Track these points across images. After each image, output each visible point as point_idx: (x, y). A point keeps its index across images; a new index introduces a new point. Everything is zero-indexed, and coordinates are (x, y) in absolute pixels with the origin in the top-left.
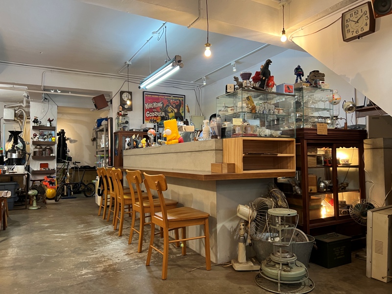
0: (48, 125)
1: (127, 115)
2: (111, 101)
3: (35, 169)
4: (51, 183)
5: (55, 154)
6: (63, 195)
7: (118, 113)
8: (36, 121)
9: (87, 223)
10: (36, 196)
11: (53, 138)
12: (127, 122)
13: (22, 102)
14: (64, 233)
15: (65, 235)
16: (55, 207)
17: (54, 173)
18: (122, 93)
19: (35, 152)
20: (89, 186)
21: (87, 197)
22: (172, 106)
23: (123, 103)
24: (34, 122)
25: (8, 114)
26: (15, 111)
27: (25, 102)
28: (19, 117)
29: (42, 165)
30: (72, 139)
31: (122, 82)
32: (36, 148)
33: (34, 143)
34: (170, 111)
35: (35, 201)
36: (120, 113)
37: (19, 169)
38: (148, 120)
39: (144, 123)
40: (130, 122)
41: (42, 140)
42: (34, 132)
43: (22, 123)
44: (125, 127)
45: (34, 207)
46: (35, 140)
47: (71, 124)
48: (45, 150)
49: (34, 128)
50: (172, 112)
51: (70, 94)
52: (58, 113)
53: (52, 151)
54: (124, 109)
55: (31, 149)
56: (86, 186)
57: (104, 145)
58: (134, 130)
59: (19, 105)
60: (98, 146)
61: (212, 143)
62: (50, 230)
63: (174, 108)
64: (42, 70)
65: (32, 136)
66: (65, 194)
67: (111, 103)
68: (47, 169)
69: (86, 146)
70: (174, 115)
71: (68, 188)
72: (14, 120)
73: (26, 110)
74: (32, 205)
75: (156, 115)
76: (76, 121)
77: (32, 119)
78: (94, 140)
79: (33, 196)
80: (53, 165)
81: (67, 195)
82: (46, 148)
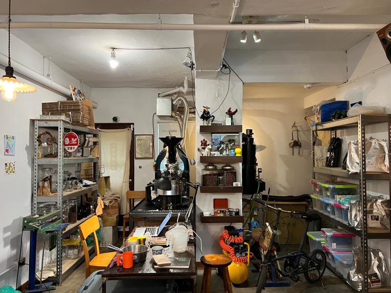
0: (228, 122)
13: (182, 85)
19: (204, 177)
25: (163, 107)
26: (172, 101)
27: (186, 85)
28: (178, 110)
32: (206, 169)
33: (203, 159)
41: (217, 154)
42: (202, 138)
43: (182, 120)
46: (205, 153)
48: (221, 172)
49: (203, 129)
55: (198, 171)
59: (177, 90)
65: (198, 145)
72: (172, 116)
73: (189, 98)
77: (199, 111)
80: (236, 203)
82: (223, 169)
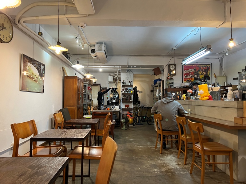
0: (129, 85)
1: (173, 78)
2: (163, 70)
3: (123, 108)
4: (131, 115)
5: (132, 100)
6: (136, 122)
7: (167, 77)
8: (123, 83)
9: (152, 141)
10: (125, 122)
11: (131, 92)
12: (172, 83)
13: (117, 72)
14: (141, 146)
15: (142, 147)
16: (133, 129)
17: (131, 110)
18: (169, 65)
19: (123, 99)
20: (150, 118)
21: (149, 124)
22: (202, 71)
23: (170, 71)
24: (122, 83)
25: (110, 79)
26: (114, 77)
27: (118, 73)
28: (115, 80)
29: (126, 106)
30: (140, 91)
31: (169, 58)
32: (123, 97)
33: (122, 94)
34: (200, 74)
35: (124, 125)
36: (169, 77)
37: (117, 108)
38: (185, 80)
39: (183, 83)
40: (175, 82)
41: (126, 93)
42: (122, 88)
43: (116, 83)
44: (171, 85)
45: (124, 128)
46: (123, 92)
47: (140, 83)
48: (127, 97)
49: (123, 86)
50: (202, 74)
51: (141, 68)
52: (134, 77)
53: (131, 98)
54: (171, 75)
55: (121, 97)
56: (148, 118)
57: (158, 95)
58: (177, 88)
59: (115, 74)
60: (154, 95)
61: (235, 104)
62: (134, 143)
63: (204, 72)
64: (128, 57)
65: (121, 90)
66: (138, 122)
67: (163, 72)
68: (129, 108)
69: (147, 95)
70: (203, 77)
71: (139, 119)
72: (113, 82)
73: (119, 76)
74: (123, 127)
75: (191, 77)
76: (142, 81)
77: (122, 81)
78: (152, 91)
79: (123, 122)
80: (131, 106)
81: (138, 123)
82: (128, 97)
